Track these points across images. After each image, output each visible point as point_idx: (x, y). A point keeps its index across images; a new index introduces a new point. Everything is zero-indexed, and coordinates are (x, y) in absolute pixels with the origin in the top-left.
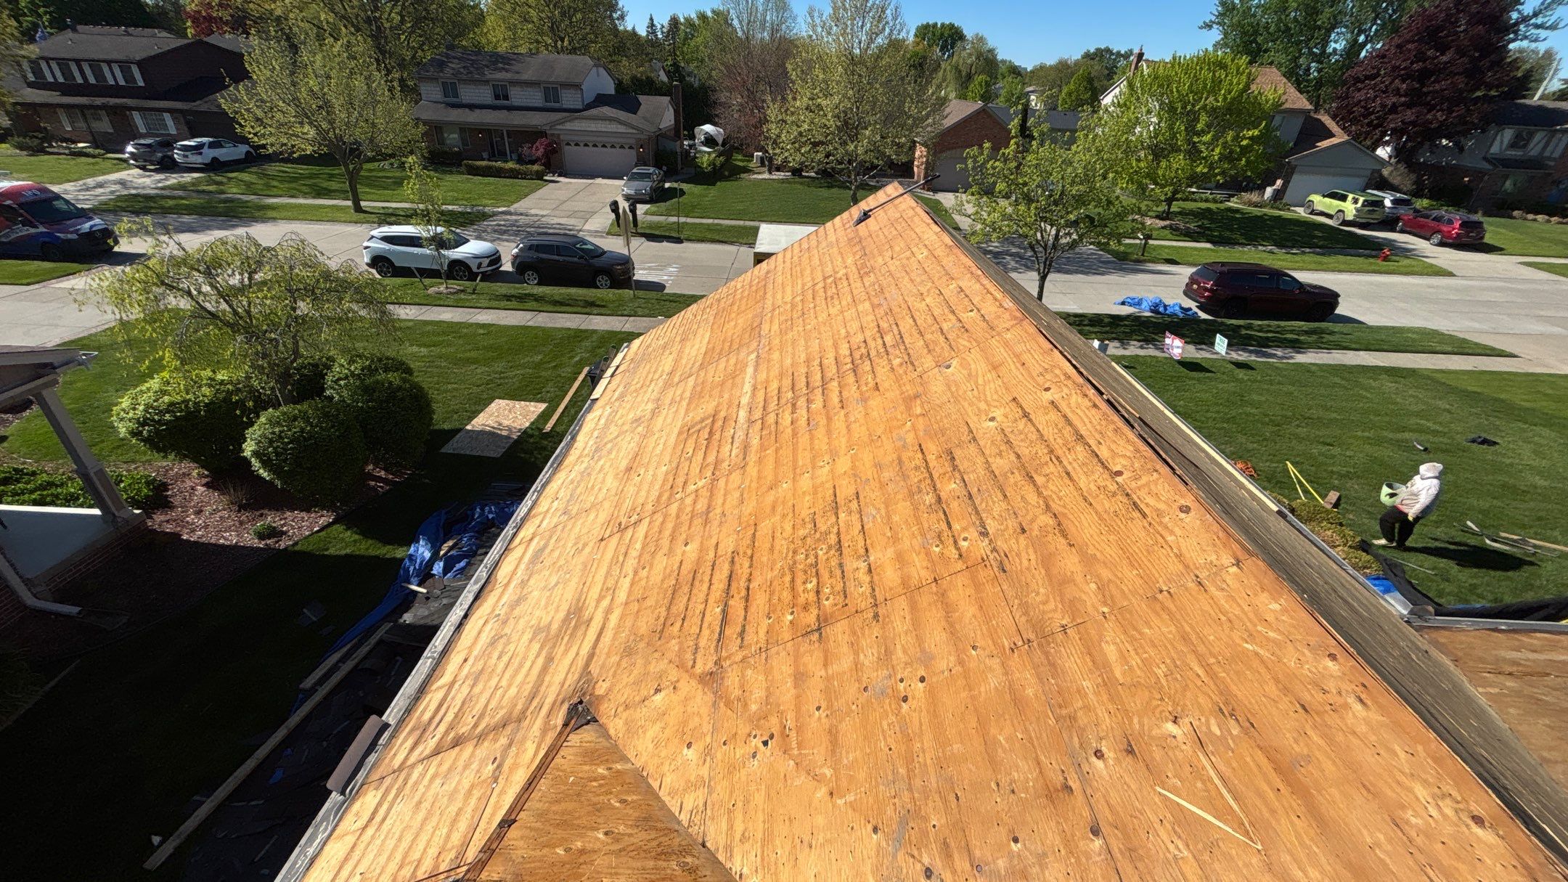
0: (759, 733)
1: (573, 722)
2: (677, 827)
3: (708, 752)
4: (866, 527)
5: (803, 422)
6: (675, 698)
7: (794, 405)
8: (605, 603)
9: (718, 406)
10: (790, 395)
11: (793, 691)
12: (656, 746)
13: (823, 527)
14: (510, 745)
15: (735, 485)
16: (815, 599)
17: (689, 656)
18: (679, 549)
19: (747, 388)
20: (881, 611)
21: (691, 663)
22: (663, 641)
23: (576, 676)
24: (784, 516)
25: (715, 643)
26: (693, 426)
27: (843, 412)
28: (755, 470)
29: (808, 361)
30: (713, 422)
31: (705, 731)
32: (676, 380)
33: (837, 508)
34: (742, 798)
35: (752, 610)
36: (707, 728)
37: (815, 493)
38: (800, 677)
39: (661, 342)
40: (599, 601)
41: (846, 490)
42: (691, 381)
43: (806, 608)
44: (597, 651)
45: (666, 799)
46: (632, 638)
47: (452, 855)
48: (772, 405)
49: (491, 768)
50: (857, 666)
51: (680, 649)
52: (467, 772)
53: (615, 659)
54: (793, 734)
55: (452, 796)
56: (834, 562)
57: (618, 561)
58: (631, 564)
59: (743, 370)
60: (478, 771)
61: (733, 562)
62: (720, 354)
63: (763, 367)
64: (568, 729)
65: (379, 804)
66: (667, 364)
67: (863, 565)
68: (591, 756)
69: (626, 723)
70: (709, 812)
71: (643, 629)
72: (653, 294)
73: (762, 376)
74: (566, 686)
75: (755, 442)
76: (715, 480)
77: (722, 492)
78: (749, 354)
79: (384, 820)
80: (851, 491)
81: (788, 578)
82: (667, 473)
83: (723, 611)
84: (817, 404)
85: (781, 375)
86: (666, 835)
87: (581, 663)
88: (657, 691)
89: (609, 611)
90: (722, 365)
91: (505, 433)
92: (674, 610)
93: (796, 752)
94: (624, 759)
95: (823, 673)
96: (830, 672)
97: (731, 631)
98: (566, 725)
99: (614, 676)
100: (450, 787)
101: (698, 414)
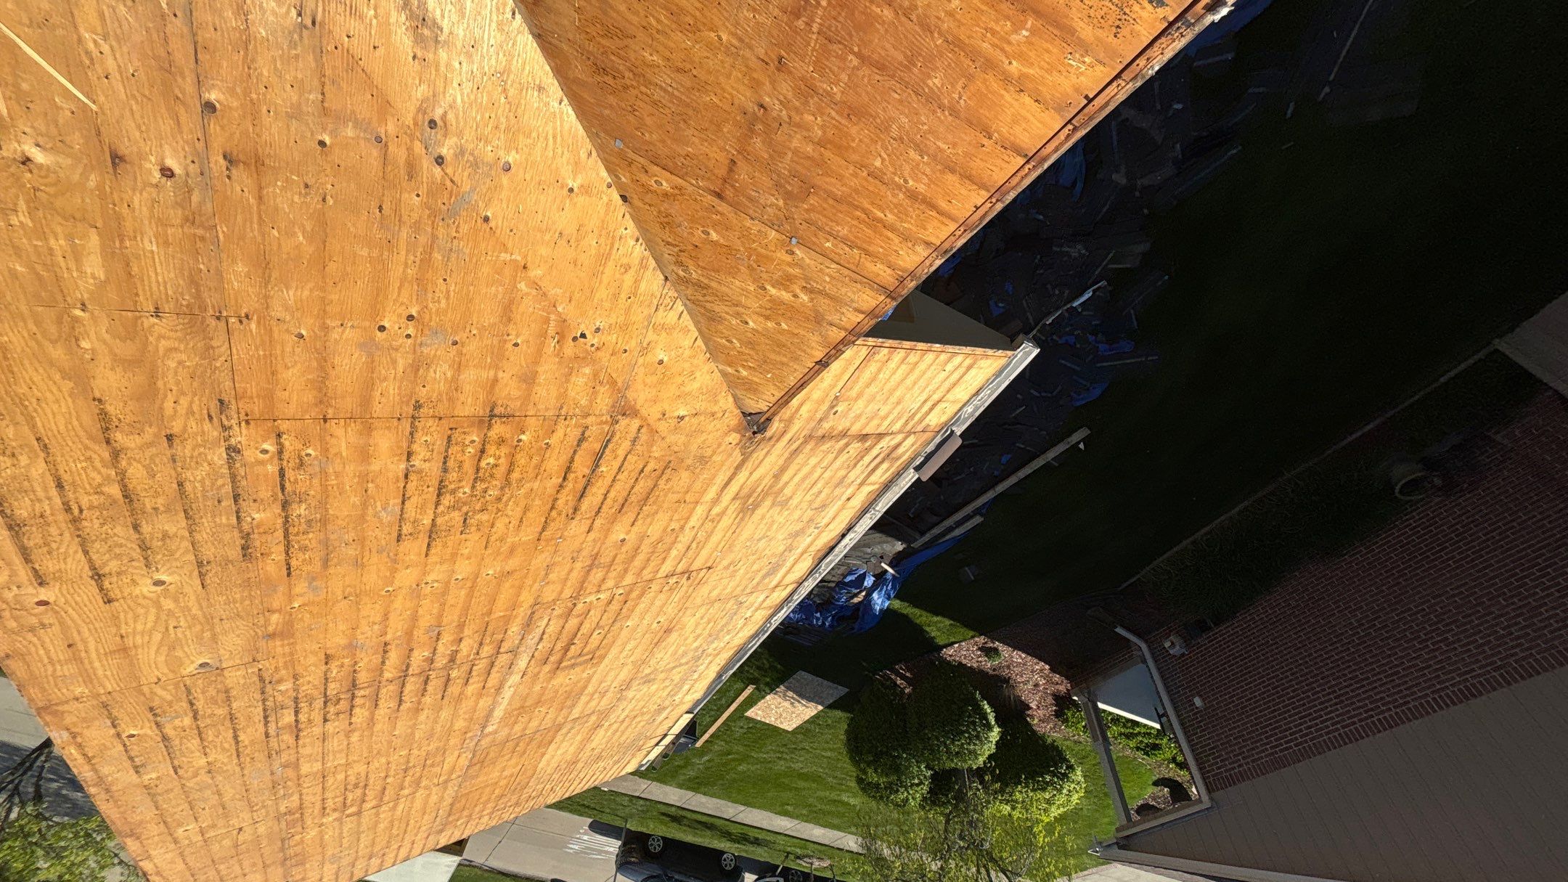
0: (588, 347)
1: (762, 420)
2: (688, 302)
3: (645, 350)
4: (400, 501)
5: (446, 638)
6: (666, 406)
7: (452, 660)
8: (716, 510)
9: (551, 678)
10: (454, 674)
11: (540, 369)
12: (692, 373)
13: (457, 516)
14: (821, 420)
15: (551, 587)
16: (487, 446)
17: (644, 436)
18: (632, 538)
19: (507, 693)
20: (410, 410)
21: (642, 431)
22: (668, 459)
23: (755, 455)
24: (502, 540)
25: (615, 440)
26: (586, 662)
27: (389, 637)
28: (521, 598)
29: (418, 710)
30: (560, 662)
31: (642, 369)
32: (594, 718)
33: (431, 532)
34: (620, 301)
35: (564, 458)
36: (640, 371)
37: (454, 556)
38: (529, 379)
39: (601, 764)
40: (723, 513)
41: (413, 549)
42: (576, 713)
43: (501, 441)
44: (732, 470)
45: (692, 327)
46: (698, 471)
47: (877, 357)
48: (481, 665)
49: (840, 408)
50: (458, 367)
51: (652, 446)
52: (858, 412)
53: (717, 458)
54: (551, 332)
55: (873, 398)
56: (453, 476)
57: (696, 545)
58: (685, 538)
59: (508, 714)
60: (850, 409)
61: (576, 510)
62: (531, 740)
63: (480, 714)
64: (767, 416)
65: (928, 413)
66: (599, 739)
67: (417, 462)
68: (752, 388)
69: (716, 402)
70: (655, 302)
71: (685, 475)
72: (606, 819)
73: (484, 703)
74: (766, 450)
75: (514, 629)
76: (575, 598)
77: (569, 584)
78: (496, 732)
79: (925, 401)
80: (406, 545)
81: (515, 475)
82: (628, 617)
83: (597, 466)
84: (419, 656)
85: (459, 699)
86: (698, 300)
87: (749, 465)
88: (682, 418)
89: (716, 501)
90: (534, 724)
91: (790, 694)
92: (650, 483)
93: (553, 317)
94: (724, 374)
95: (500, 374)
96: (492, 373)
97: (593, 445)
98: (769, 420)
99: (719, 445)
100: (872, 407)
101: (574, 675)
